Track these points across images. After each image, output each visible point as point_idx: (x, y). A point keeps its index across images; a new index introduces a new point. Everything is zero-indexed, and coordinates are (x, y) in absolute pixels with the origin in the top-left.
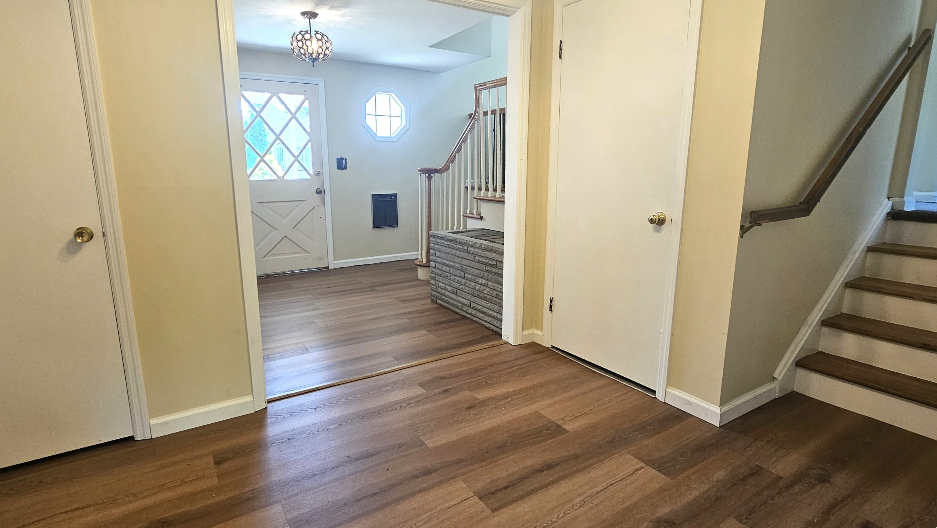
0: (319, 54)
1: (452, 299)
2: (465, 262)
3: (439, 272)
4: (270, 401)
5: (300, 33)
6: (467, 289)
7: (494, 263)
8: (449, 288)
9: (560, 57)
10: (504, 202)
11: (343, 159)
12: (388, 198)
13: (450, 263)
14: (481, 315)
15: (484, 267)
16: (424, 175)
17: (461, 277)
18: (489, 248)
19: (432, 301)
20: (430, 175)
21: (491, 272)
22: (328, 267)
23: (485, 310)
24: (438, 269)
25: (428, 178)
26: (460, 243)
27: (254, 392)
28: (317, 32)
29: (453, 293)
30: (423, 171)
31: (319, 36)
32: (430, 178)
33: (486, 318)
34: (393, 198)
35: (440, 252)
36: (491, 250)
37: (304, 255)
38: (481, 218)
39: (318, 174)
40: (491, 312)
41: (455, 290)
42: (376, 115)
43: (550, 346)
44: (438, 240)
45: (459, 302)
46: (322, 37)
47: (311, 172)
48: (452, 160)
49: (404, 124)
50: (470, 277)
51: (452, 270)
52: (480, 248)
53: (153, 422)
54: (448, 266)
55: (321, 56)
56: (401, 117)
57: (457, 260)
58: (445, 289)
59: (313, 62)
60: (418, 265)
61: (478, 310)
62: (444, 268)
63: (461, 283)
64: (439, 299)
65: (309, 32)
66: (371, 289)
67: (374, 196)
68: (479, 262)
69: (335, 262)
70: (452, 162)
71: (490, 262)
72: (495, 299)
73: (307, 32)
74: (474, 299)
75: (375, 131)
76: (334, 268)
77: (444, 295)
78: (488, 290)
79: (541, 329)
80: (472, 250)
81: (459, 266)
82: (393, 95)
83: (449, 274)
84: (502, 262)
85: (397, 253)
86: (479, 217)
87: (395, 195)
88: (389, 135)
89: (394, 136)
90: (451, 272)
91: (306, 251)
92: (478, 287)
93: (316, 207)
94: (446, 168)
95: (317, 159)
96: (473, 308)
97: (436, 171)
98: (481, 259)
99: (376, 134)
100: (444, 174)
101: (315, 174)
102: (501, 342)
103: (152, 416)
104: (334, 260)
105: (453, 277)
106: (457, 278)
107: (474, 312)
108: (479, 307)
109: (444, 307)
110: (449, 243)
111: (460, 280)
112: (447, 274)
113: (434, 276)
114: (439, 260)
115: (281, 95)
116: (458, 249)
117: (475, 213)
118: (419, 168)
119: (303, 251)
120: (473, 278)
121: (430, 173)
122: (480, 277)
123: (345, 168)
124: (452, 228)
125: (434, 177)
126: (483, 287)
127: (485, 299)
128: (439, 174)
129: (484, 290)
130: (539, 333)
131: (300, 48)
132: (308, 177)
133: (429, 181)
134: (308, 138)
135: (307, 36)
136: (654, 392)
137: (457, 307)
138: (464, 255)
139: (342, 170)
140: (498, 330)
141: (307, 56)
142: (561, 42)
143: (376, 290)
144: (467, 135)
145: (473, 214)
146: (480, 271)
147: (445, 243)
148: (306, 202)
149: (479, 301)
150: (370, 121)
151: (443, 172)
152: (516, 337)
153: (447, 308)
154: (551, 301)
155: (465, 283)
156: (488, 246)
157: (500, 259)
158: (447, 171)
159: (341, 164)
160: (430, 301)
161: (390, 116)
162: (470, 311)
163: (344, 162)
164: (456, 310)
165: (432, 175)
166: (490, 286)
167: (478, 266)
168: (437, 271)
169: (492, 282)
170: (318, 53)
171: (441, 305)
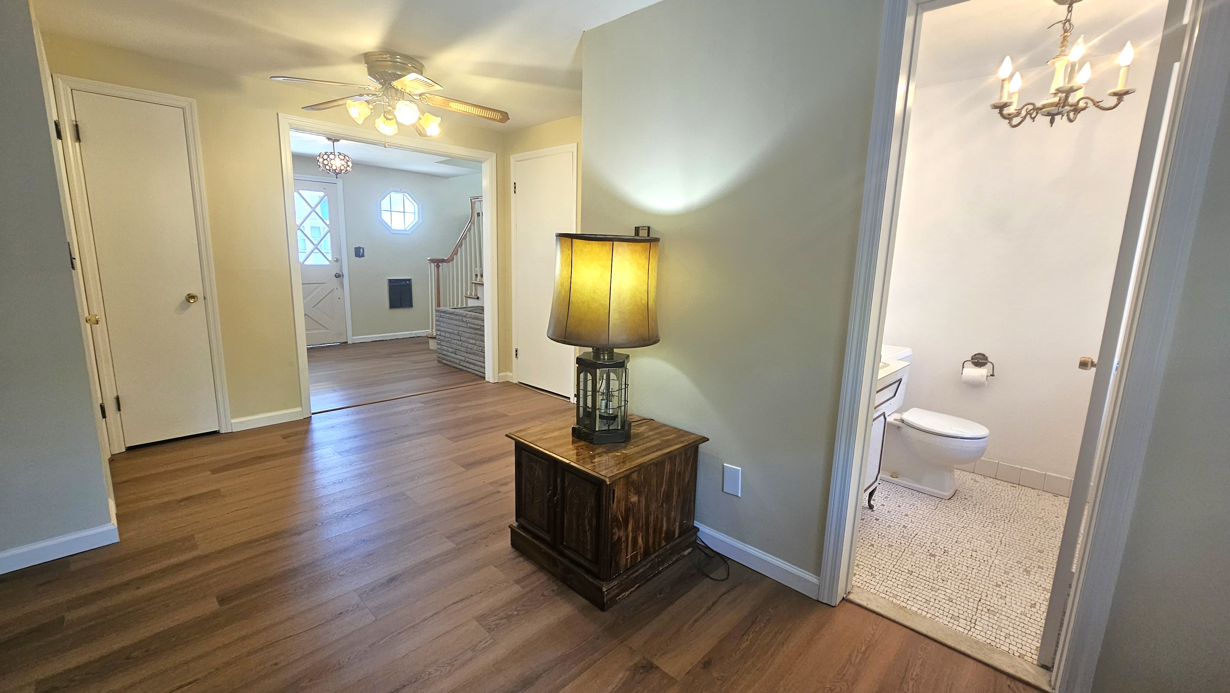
0: (342, 170)
1: (453, 358)
2: (461, 329)
3: (443, 338)
4: (313, 414)
5: (326, 153)
6: (462, 349)
7: (479, 327)
8: (450, 350)
9: (515, 192)
10: (483, 284)
11: (361, 248)
12: (404, 283)
13: (451, 331)
14: (472, 366)
15: (473, 331)
16: (433, 264)
17: (458, 340)
18: (476, 317)
19: (439, 362)
20: (438, 264)
21: (478, 334)
22: (346, 342)
23: (475, 362)
24: (442, 336)
25: (437, 267)
26: (457, 315)
27: (303, 404)
28: (340, 154)
29: (453, 353)
30: (432, 261)
31: (342, 157)
32: (438, 267)
33: (476, 368)
34: (408, 282)
35: (443, 323)
36: (477, 319)
37: (325, 331)
38: (478, 298)
39: (337, 261)
40: (479, 363)
41: (455, 350)
42: (391, 211)
43: (517, 382)
44: (442, 314)
45: (457, 359)
46: (344, 157)
47: (330, 259)
48: (455, 252)
49: (417, 219)
50: (464, 339)
51: (452, 336)
52: (470, 317)
53: (233, 421)
54: (449, 333)
55: (343, 171)
56: (414, 213)
57: (456, 328)
58: (447, 351)
59: (336, 175)
60: (430, 338)
61: (470, 363)
62: (447, 335)
63: (458, 345)
64: (444, 359)
65: (333, 153)
66: (388, 356)
67: (390, 281)
68: (470, 328)
69: (354, 338)
70: (456, 254)
71: (477, 327)
72: (481, 353)
73: (331, 153)
74: (468, 355)
75: (390, 225)
76: (353, 343)
77: (447, 356)
78: (476, 347)
79: (512, 372)
80: (464, 319)
81: (457, 332)
82: (406, 194)
83: (450, 339)
84: (484, 326)
85: (412, 331)
86: (476, 297)
87: (410, 280)
88: (403, 228)
89: (407, 229)
90: (451, 337)
91: (324, 327)
92: (470, 346)
93: (335, 289)
94: (450, 260)
95: (336, 247)
96: (467, 362)
97: (443, 261)
98: (471, 325)
99: (391, 227)
100: (450, 264)
101: (335, 261)
102: (484, 381)
103: (233, 417)
104: (353, 336)
105: (453, 341)
106: (456, 341)
107: (468, 365)
108: (471, 361)
109: (447, 365)
110: (449, 316)
111: (458, 342)
112: (449, 339)
113: (439, 342)
114: (442, 329)
115: (300, 191)
116: (456, 320)
117: (473, 295)
118: (429, 258)
119: (323, 328)
120: (467, 339)
121: (438, 262)
122: (471, 339)
123: (363, 256)
124: (453, 305)
125: (442, 266)
126: (473, 346)
127: (474, 354)
128: (446, 263)
129: (473, 347)
130: (510, 374)
131: (326, 165)
132: (328, 263)
133: (437, 268)
134: (327, 229)
135: (332, 157)
136: (569, 398)
137: (456, 364)
138: (460, 323)
139: (360, 257)
140: (481, 374)
141: (331, 171)
142: (515, 183)
143: (392, 357)
144: (466, 234)
145: (472, 295)
146: (471, 334)
147: (447, 315)
148: (325, 284)
149: (471, 356)
150: (386, 216)
151: (449, 262)
152: (494, 377)
153: (449, 366)
154: (516, 351)
155: (461, 344)
156: (475, 316)
157: (482, 324)
158: (452, 261)
159: (359, 252)
160: (437, 361)
161: (404, 212)
162: (465, 365)
163: (362, 251)
164: (456, 366)
165: (440, 264)
166: (477, 344)
167: (469, 330)
168: (441, 338)
169: (478, 341)
170: (340, 169)
171: (444, 364)
